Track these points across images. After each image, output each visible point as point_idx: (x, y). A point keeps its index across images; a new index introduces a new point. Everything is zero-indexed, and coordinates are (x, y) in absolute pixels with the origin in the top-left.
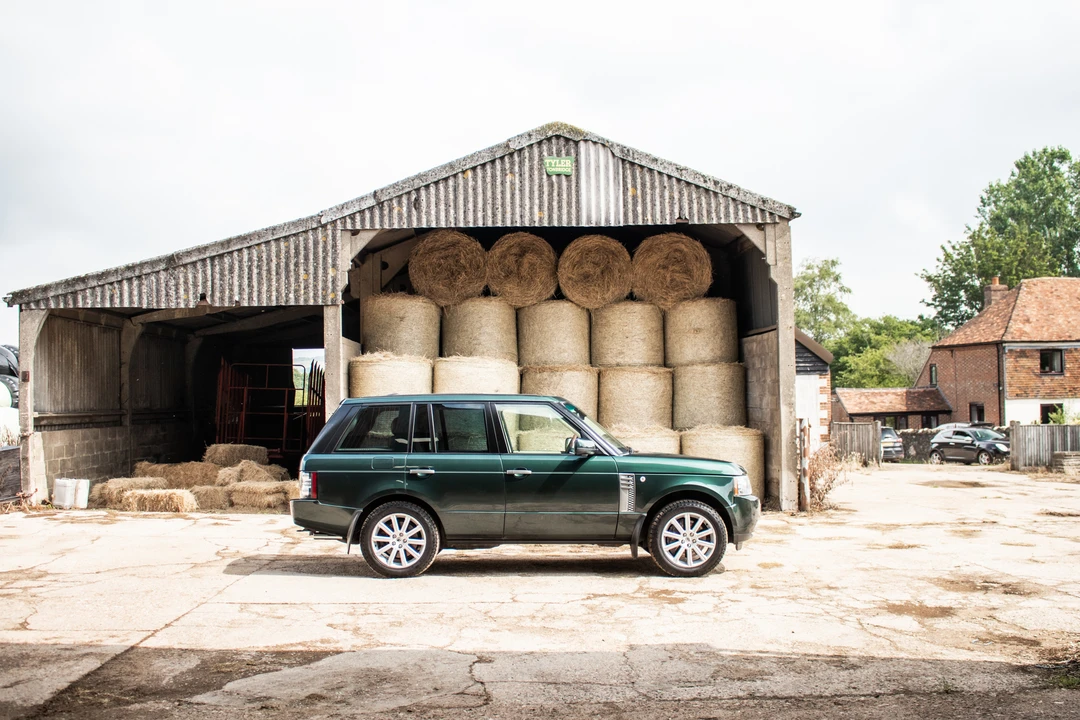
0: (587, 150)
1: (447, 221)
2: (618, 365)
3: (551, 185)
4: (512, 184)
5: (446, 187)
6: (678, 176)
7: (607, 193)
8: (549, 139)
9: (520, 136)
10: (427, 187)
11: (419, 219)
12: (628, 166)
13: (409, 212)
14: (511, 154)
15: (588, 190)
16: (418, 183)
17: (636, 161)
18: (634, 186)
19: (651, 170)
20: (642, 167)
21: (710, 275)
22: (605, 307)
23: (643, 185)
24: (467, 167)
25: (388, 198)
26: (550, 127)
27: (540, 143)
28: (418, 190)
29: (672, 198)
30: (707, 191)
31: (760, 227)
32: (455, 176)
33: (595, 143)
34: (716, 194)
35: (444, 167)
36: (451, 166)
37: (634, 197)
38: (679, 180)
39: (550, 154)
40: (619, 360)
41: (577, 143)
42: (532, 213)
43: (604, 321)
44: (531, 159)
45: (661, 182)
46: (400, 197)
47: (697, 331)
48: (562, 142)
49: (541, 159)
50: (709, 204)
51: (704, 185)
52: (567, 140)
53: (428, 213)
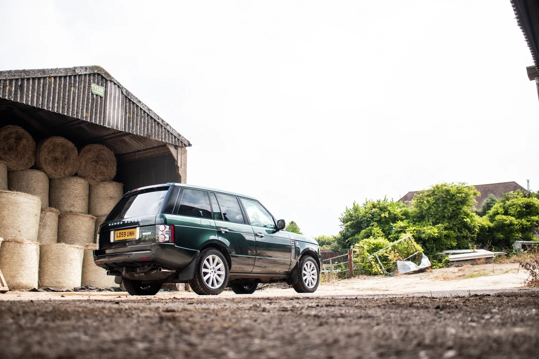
0: (111, 86)
1: (37, 103)
2: (71, 212)
3: (93, 99)
4: (74, 93)
5: (39, 83)
6: (148, 113)
7: (118, 112)
8: (94, 74)
9: (81, 68)
10: (28, 79)
11: (22, 98)
12: (128, 101)
13: (16, 91)
14: (75, 76)
15: (110, 108)
16: (23, 75)
17: (132, 100)
18: (130, 113)
19: (137, 106)
20: (134, 103)
21: (116, 170)
22: (64, 178)
23: (133, 113)
24: (53, 75)
25: (4, 78)
26: (97, 67)
27: (90, 75)
28: (23, 80)
29: (144, 123)
30: (158, 123)
31: (176, 147)
32: (44, 78)
33: (115, 84)
34: (162, 126)
35: (39, 71)
36: (43, 71)
37: (129, 118)
38: (148, 115)
39: (94, 82)
40: (72, 209)
41: (106, 81)
42: (82, 112)
43: (63, 186)
44: (85, 82)
45: (141, 113)
46: (11, 80)
47: (111, 198)
48: (100, 77)
49: (90, 84)
50: (159, 131)
51: (158, 120)
52: (103, 77)
53: (27, 96)
